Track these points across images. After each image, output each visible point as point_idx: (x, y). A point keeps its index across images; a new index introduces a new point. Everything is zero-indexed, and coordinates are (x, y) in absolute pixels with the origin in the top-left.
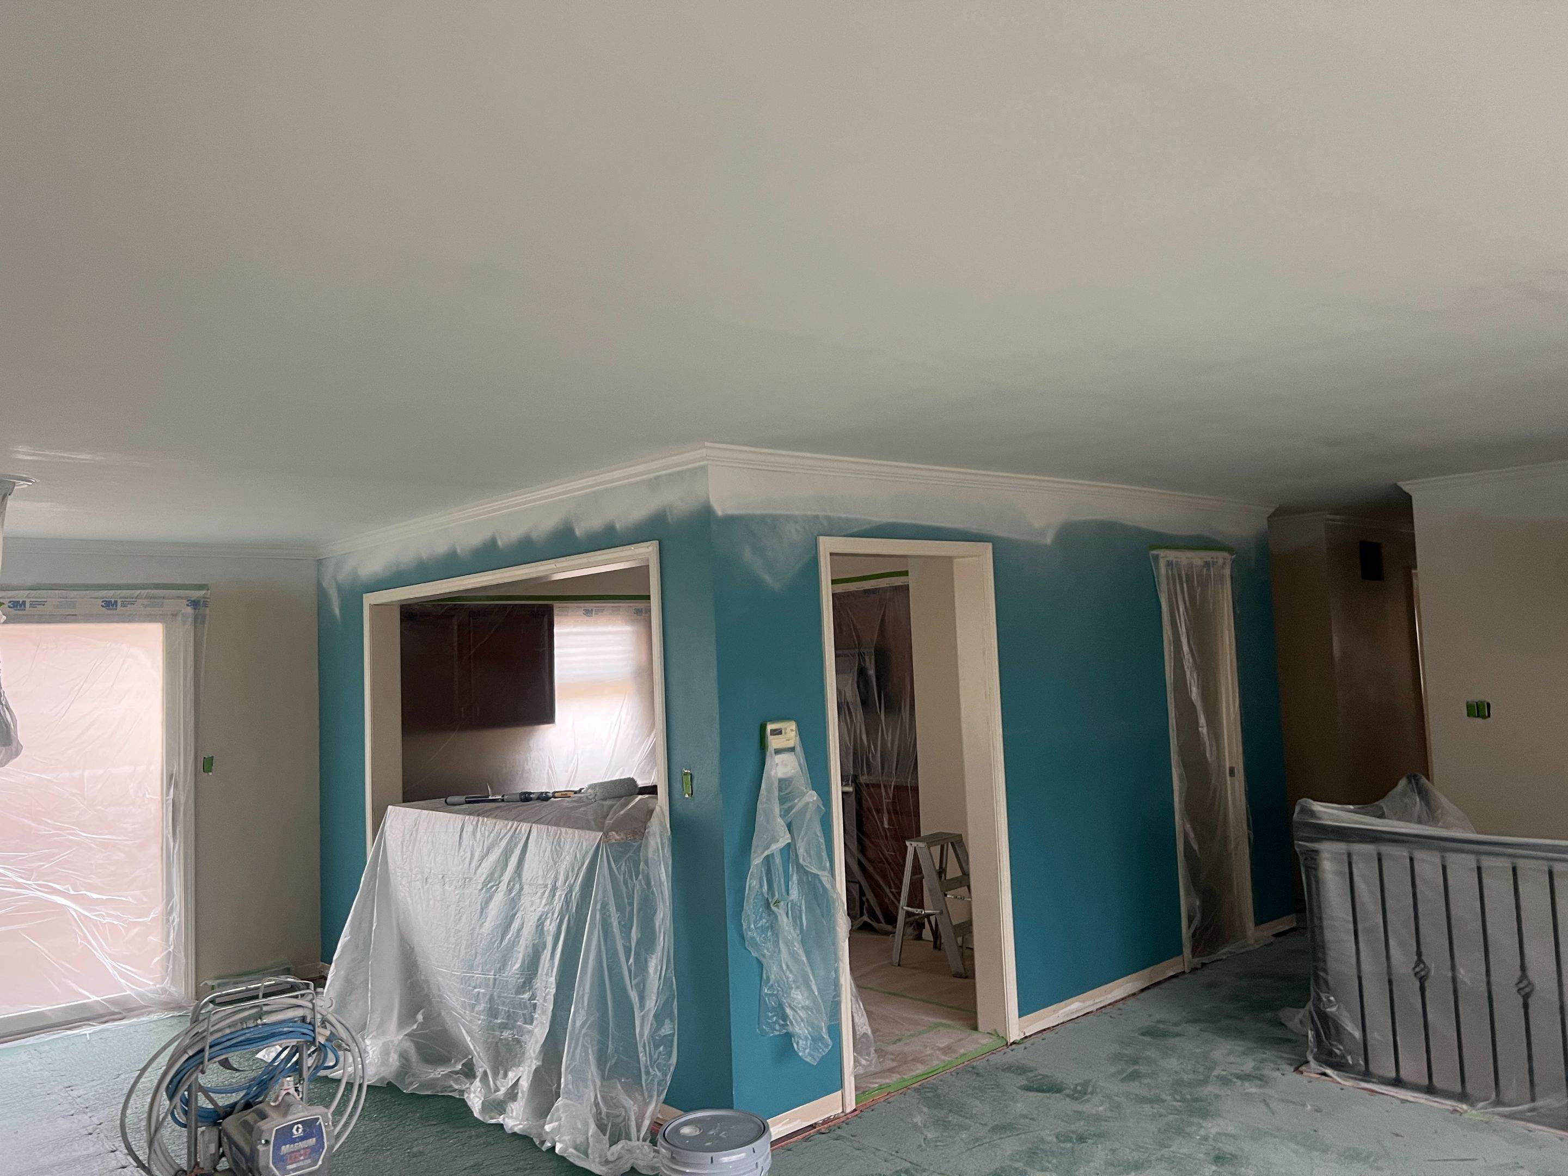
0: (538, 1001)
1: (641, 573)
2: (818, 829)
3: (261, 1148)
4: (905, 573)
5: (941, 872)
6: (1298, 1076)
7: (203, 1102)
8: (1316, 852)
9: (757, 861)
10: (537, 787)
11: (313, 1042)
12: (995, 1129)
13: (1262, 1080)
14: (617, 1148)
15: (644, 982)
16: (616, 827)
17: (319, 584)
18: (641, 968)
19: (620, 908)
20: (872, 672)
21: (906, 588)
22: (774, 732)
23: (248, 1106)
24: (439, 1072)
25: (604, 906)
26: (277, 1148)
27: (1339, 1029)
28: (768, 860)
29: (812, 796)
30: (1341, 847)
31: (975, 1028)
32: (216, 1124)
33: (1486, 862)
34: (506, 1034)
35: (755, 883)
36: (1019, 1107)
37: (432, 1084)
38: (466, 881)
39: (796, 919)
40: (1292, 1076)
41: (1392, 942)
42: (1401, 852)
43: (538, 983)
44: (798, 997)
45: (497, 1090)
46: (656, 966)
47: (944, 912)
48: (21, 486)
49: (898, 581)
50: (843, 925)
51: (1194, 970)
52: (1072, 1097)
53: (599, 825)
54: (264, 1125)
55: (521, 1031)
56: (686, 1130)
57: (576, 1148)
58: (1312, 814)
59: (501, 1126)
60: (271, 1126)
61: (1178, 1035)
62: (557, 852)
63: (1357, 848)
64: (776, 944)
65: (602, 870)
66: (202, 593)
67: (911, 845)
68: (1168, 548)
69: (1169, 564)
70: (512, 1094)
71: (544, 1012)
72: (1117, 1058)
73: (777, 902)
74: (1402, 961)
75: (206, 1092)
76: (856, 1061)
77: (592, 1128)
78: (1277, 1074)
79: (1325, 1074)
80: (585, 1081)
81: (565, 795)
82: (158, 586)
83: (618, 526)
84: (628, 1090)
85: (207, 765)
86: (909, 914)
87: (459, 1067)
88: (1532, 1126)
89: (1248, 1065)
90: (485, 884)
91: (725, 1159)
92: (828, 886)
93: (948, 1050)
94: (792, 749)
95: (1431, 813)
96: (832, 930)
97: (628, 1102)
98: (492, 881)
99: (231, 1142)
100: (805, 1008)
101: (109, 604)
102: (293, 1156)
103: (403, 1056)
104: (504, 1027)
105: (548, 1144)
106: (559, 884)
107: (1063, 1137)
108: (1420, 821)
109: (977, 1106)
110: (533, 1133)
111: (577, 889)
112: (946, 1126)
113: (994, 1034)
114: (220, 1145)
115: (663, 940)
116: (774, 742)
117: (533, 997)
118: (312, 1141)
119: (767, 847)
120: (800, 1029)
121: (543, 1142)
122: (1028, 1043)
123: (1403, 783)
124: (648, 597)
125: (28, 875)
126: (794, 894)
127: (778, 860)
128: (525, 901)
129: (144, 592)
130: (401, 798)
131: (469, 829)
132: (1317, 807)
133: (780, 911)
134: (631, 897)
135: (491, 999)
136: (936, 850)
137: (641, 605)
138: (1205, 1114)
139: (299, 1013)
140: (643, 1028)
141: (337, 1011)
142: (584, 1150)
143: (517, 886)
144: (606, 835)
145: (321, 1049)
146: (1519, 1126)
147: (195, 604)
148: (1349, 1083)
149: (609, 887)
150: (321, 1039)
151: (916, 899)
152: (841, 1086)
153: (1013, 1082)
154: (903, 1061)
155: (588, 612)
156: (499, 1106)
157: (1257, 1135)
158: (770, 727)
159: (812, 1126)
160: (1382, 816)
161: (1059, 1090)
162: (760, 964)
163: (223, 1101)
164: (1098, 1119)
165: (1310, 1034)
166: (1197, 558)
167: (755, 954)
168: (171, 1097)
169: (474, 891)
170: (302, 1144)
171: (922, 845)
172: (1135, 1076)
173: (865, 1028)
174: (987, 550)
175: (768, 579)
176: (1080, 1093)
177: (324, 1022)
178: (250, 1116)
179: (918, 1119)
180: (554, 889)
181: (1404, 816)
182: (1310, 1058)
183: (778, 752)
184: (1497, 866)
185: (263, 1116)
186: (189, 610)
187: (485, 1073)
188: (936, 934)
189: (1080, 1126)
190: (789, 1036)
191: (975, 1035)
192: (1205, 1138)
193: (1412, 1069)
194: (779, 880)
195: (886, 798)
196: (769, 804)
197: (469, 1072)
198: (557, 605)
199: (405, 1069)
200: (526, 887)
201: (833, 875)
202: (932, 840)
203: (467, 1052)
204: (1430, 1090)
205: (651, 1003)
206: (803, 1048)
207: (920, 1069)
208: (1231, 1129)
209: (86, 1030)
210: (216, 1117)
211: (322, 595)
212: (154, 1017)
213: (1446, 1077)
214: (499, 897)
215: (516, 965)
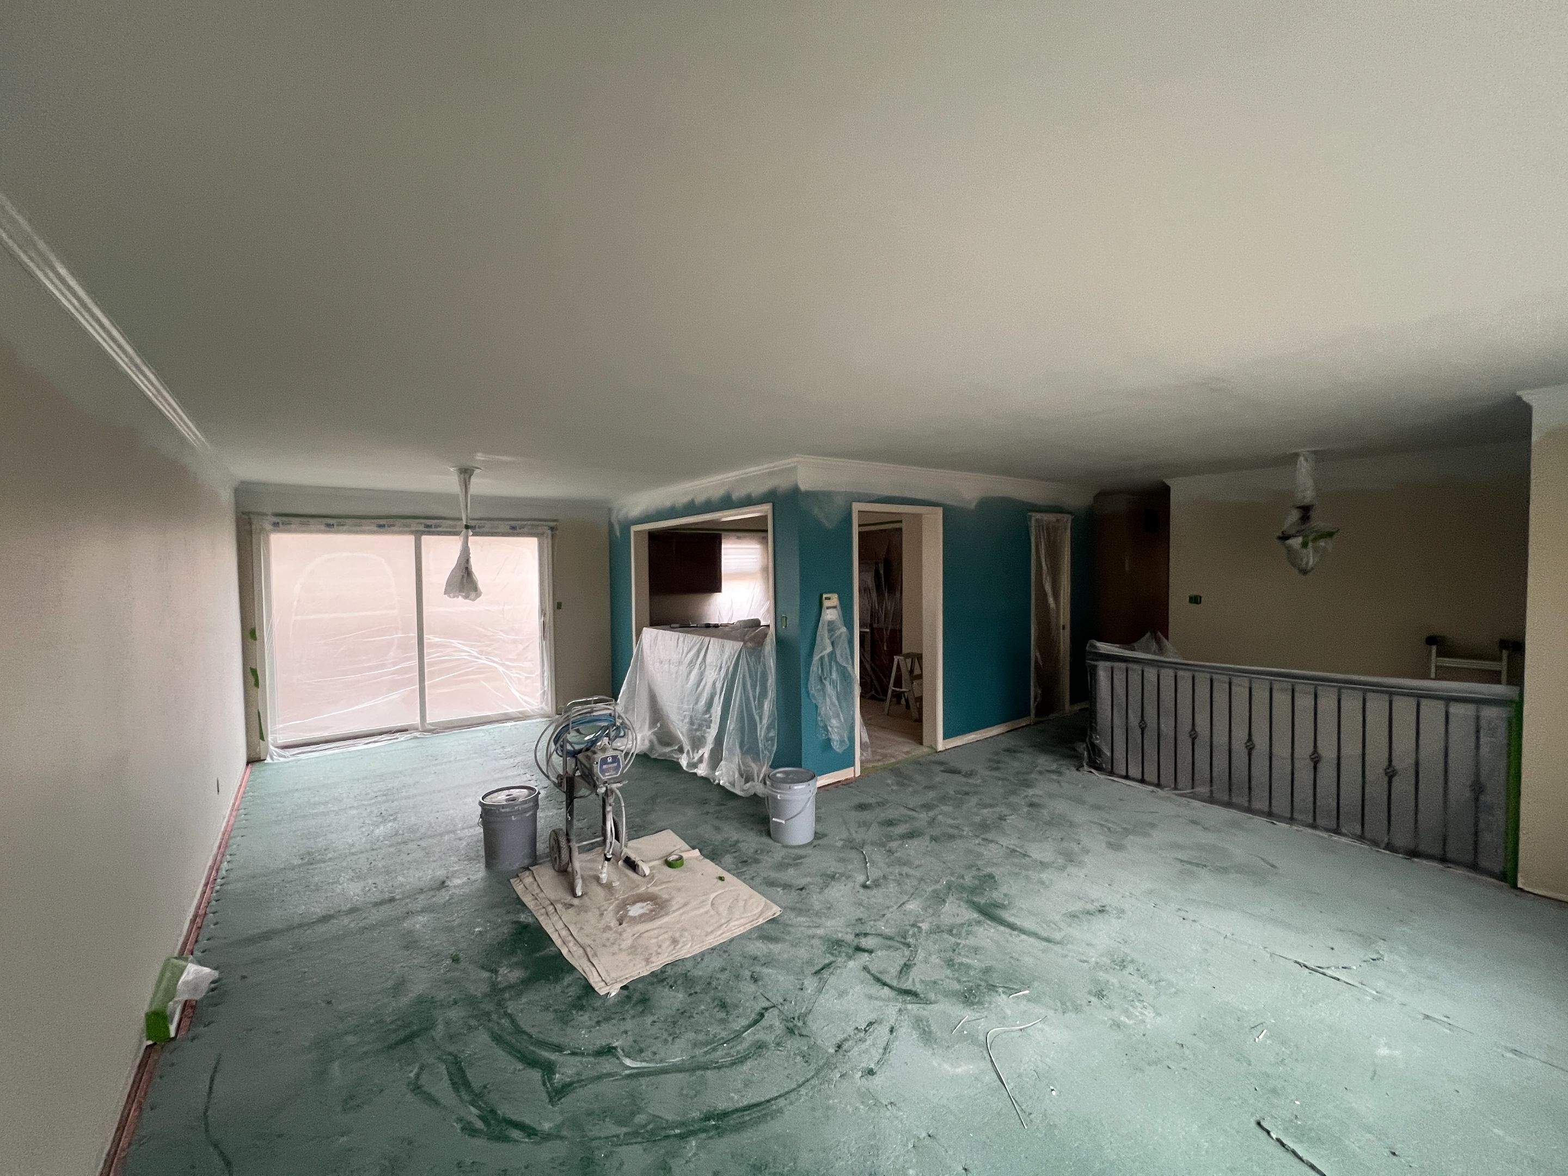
0: (713, 718)
1: (764, 518)
2: (846, 645)
3: (595, 766)
4: (901, 522)
5: (911, 671)
6: (1078, 773)
7: (569, 747)
8: (1096, 666)
9: (816, 658)
10: (713, 622)
11: (615, 725)
12: (926, 787)
13: (1059, 773)
14: (748, 785)
15: (762, 712)
16: (751, 640)
17: (610, 521)
18: (760, 706)
19: (751, 676)
20: (882, 572)
21: (900, 530)
22: (826, 598)
23: (587, 750)
24: (667, 750)
25: (744, 676)
26: (601, 766)
27: (1100, 750)
28: (822, 658)
29: (844, 629)
30: (1108, 664)
31: (921, 744)
32: (574, 756)
33: (1180, 673)
34: (698, 733)
35: (815, 669)
36: (938, 779)
37: (664, 754)
38: (680, 663)
39: (835, 687)
40: (1075, 773)
41: (1130, 711)
42: (1138, 668)
43: (713, 710)
44: (834, 722)
45: (694, 758)
46: (767, 705)
47: (911, 690)
48: (477, 471)
49: (896, 526)
50: (857, 691)
51: (1035, 724)
52: (965, 776)
53: (743, 640)
54: (595, 756)
55: (705, 732)
56: (779, 775)
57: (730, 783)
58: (1095, 647)
59: (695, 774)
60: (599, 756)
61: (1021, 752)
62: (723, 651)
63: (1117, 664)
64: (824, 697)
65: (742, 662)
66: (555, 523)
67: (896, 658)
68: (1037, 512)
69: (1037, 520)
70: (701, 760)
71: (715, 724)
72: (990, 760)
73: (825, 679)
74: (1134, 720)
75: (571, 744)
76: (862, 754)
77: (737, 775)
78: (1068, 771)
79: (1091, 772)
80: (734, 755)
81: (726, 625)
82: (535, 520)
83: (753, 495)
84: (754, 760)
85: (559, 606)
86: (893, 691)
87: (676, 747)
88: (1190, 800)
89: (1054, 767)
90: (689, 664)
91: (796, 788)
92: (851, 672)
93: (907, 753)
94: (835, 607)
95: (1161, 650)
96: (852, 692)
97: (753, 765)
98: (692, 664)
99: (581, 763)
100: (837, 727)
101: (513, 528)
102: (607, 770)
103: (651, 742)
104: (697, 730)
105: (717, 782)
106: (723, 665)
107: (957, 792)
108: (1155, 653)
109: (918, 777)
110: (710, 777)
111: (731, 669)
112: (902, 785)
113: (931, 747)
114: (576, 765)
115: (771, 693)
116: (826, 603)
117: (710, 717)
118: (615, 764)
119: (821, 652)
120: (835, 737)
121: (714, 781)
122: (946, 752)
123: (1148, 635)
124: (766, 531)
125: (481, 652)
126: (834, 676)
127: (826, 659)
128: (707, 673)
129: (529, 523)
130: (648, 622)
131: (681, 639)
132: (1099, 644)
133: (827, 683)
134: (756, 673)
135: (691, 717)
136: (909, 661)
137: (763, 534)
138: (1028, 786)
139: (608, 712)
140: (761, 733)
141: (624, 713)
142: (733, 785)
143: (704, 666)
144: (745, 644)
145: (618, 728)
146: (1184, 800)
147: (552, 529)
148: (1102, 777)
149: (746, 668)
150: (618, 724)
151: (898, 683)
152: (853, 765)
153: (938, 768)
154: (885, 756)
155: (739, 538)
156: (695, 765)
157: (1051, 796)
158: (824, 596)
159: (839, 782)
160: (1134, 650)
161: (959, 773)
162: (816, 707)
163: (577, 747)
164: (976, 786)
165: (1086, 753)
166: (1051, 517)
167: (814, 702)
168: (555, 744)
169: (683, 669)
170: (611, 765)
171: (902, 658)
172: (997, 769)
173: (866, 738)
174: (940, 511)
175: (827, 524)
176: (970, 774)
177: (619, 717)
178: (589, 753)
179: (889, 782)
180: (721, 667)
181: (1147, 650)
182: (1085, 764)
183: (828, 608)
184: (1185, 675)
185: (595, 753)
186: (549, 532)
187: (688, 751)
188: (907, 701)
189: (966, 789)
190: (829, 740)
191: (921, 747)
192: (1027, 796)
193: (1135, 771)
194: (827, 668)
195: (886, 634)
196: (823, 632)
197: (681, 750)
198: (723, 534)
199: (652, 747)
200: (708, 667)
201: (853, 668)
202: (907, 656)
203: (680, 742)
204: (1142, 781)
205: (765, 721)
206: (836, 745)
207: (893, 760)
208: (1040, 793)
209: (509, 724)
210: (574, 754)
211: (611, 525)
212: (538, 720)
213: (1151, 775)
214: (695, 672)
215: (703, 702)
